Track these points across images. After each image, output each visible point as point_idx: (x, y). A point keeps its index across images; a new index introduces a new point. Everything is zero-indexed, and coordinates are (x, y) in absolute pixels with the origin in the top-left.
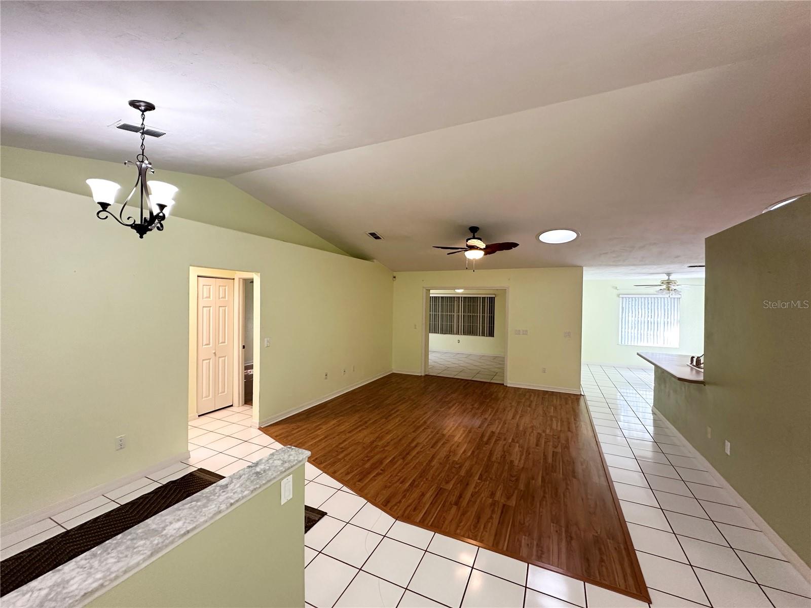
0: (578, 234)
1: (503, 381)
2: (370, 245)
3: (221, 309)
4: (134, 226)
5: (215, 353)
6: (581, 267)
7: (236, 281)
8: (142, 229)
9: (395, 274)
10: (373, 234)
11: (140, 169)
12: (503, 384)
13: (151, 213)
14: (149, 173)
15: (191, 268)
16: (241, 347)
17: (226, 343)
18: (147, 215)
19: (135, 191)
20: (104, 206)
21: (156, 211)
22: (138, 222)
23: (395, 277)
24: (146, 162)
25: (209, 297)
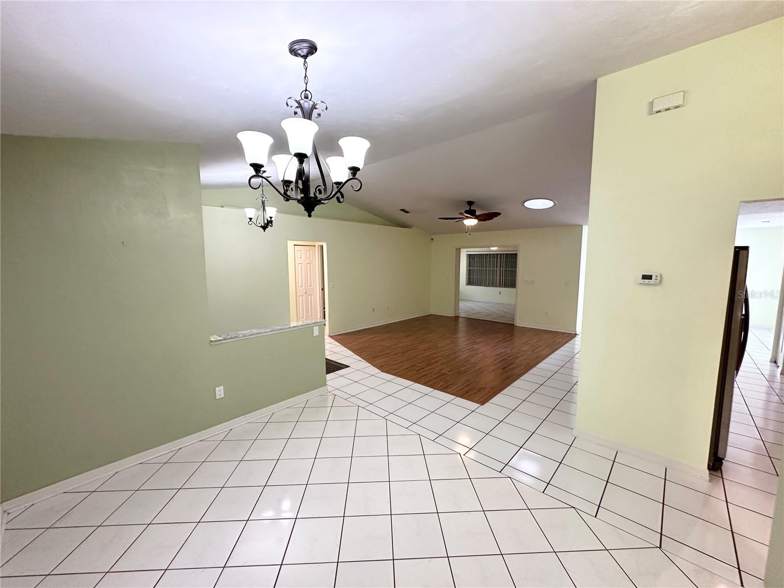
0: (555, 203)
1: (514, 322)
2: (403, 217)
3: (308, 265)
4: (261, 227)
5: (306, 292)
6: (582, 226)
7: (316, 246)
8: (264, 228)
9: (433, 237)
10: (403, 210)
11: (262, 200)
12: (514, 324)
13: (267, 220)
14: (266, 202)
15: (288, 241)
16: (321, 290)
17: (312, 287)
18: (266, 222)
19: (261, 212)
20: (251, 219)
21: (269, 219)
22: (263, 225)
23: (432, 239)
24: (264, 198)
25: (301, 258)
